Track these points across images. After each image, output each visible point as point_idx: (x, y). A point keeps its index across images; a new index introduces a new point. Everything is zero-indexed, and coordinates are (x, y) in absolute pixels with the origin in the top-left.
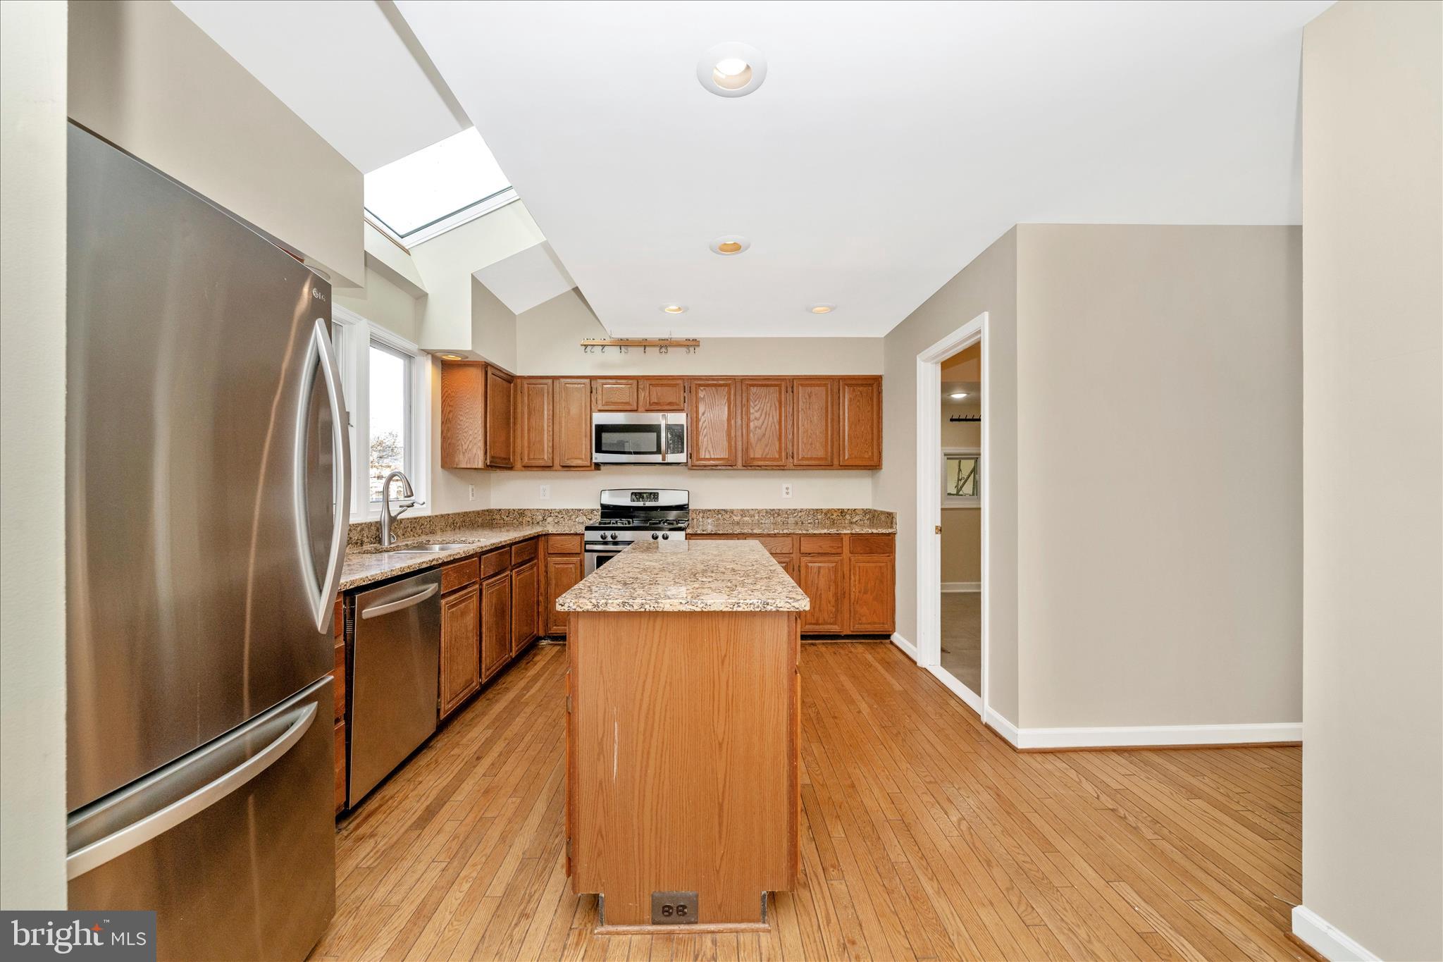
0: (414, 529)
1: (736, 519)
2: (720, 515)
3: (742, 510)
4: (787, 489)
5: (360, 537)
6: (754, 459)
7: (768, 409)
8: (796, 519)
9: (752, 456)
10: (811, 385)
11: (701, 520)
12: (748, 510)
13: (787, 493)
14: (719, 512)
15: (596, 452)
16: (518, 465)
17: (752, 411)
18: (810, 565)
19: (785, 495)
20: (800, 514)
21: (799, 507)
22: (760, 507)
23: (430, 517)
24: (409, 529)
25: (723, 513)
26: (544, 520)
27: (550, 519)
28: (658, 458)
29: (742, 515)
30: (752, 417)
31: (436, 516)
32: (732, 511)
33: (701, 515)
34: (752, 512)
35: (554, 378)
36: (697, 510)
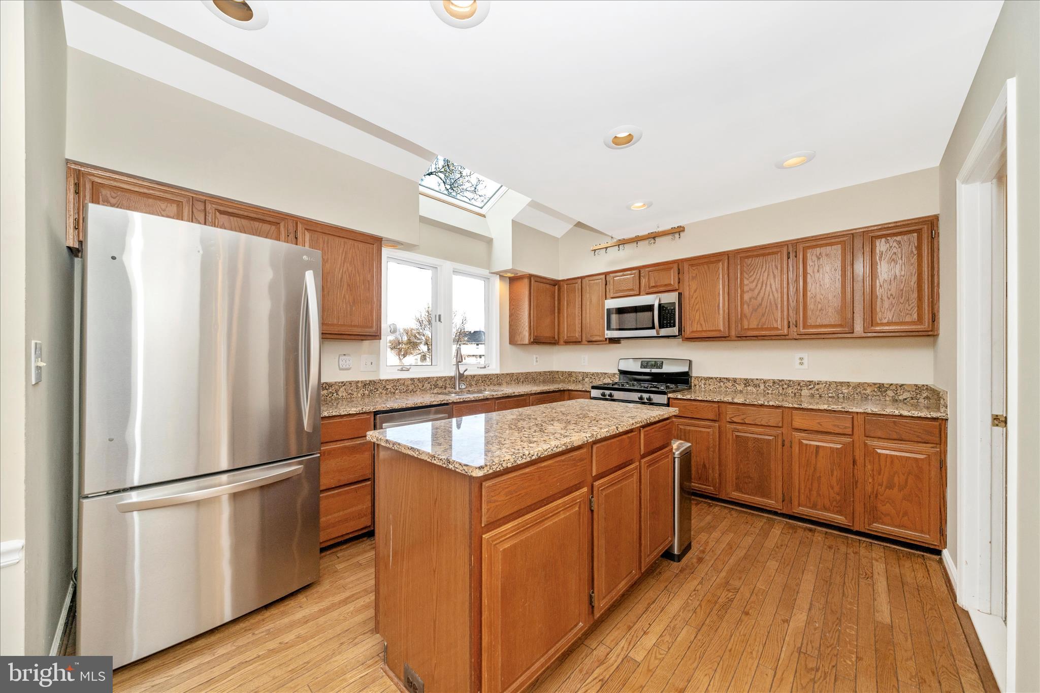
0: (484, 382)
1: (739, 388)
2: (722, 383)
3: (746, 380)
4: (801, 359)
5: (444, 384)
6: (748, 329)
7: (765, 278)
8: (812, 391)
9: (746, 327)
10: (821, 246)
11: (703, 386)
12: (752, 380)
13: (801, 364)
14: (720, 380)
15: (608, 330)
16: (562, 341)
17: (746, 282)
18: (804, 442)
19: (798, 366)
20: (817, 387)
21: (816, 379)
22: (766, 377)
23: (497, 374)
24: (480, 381)
25: (725, 381)
26: (583, 379)
27: (587, 380)
28: (653, 333)
29: (745, 384)
30: (746, 288)
31: (503, 374)
32: (735, 380)
33: (703, 382)
34: (756, 382)
35: (582, 278)
36: (699, 377)
